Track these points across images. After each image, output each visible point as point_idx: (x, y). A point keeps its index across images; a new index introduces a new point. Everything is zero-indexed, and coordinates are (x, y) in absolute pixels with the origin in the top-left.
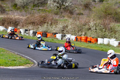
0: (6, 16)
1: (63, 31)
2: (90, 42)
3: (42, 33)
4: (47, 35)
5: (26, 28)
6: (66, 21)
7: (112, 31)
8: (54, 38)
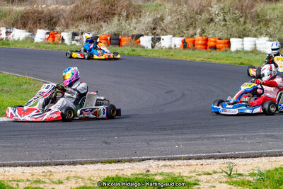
0: (28, 8)
1: (154, 29)
2: (215, 48)
3: (109, 38)
4: (120, 40)
5: (75, 30)
6: (160, 8)
7: (259, 22)
8: (137, 47)
